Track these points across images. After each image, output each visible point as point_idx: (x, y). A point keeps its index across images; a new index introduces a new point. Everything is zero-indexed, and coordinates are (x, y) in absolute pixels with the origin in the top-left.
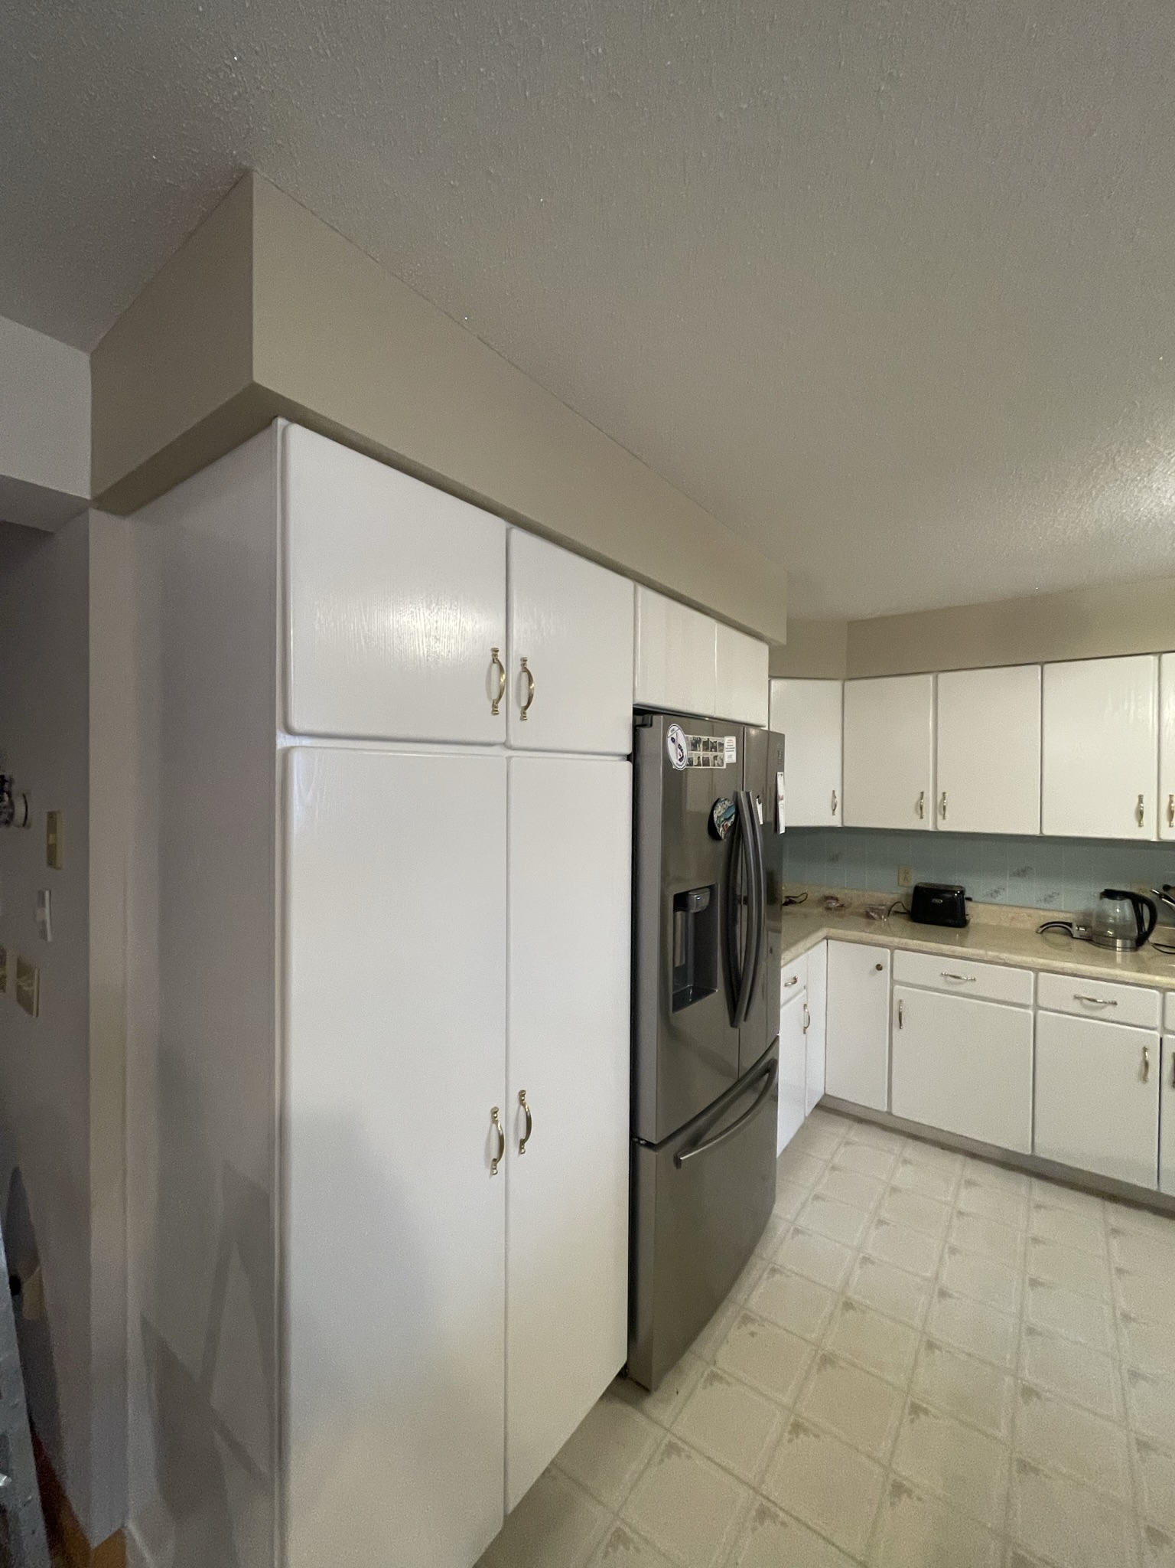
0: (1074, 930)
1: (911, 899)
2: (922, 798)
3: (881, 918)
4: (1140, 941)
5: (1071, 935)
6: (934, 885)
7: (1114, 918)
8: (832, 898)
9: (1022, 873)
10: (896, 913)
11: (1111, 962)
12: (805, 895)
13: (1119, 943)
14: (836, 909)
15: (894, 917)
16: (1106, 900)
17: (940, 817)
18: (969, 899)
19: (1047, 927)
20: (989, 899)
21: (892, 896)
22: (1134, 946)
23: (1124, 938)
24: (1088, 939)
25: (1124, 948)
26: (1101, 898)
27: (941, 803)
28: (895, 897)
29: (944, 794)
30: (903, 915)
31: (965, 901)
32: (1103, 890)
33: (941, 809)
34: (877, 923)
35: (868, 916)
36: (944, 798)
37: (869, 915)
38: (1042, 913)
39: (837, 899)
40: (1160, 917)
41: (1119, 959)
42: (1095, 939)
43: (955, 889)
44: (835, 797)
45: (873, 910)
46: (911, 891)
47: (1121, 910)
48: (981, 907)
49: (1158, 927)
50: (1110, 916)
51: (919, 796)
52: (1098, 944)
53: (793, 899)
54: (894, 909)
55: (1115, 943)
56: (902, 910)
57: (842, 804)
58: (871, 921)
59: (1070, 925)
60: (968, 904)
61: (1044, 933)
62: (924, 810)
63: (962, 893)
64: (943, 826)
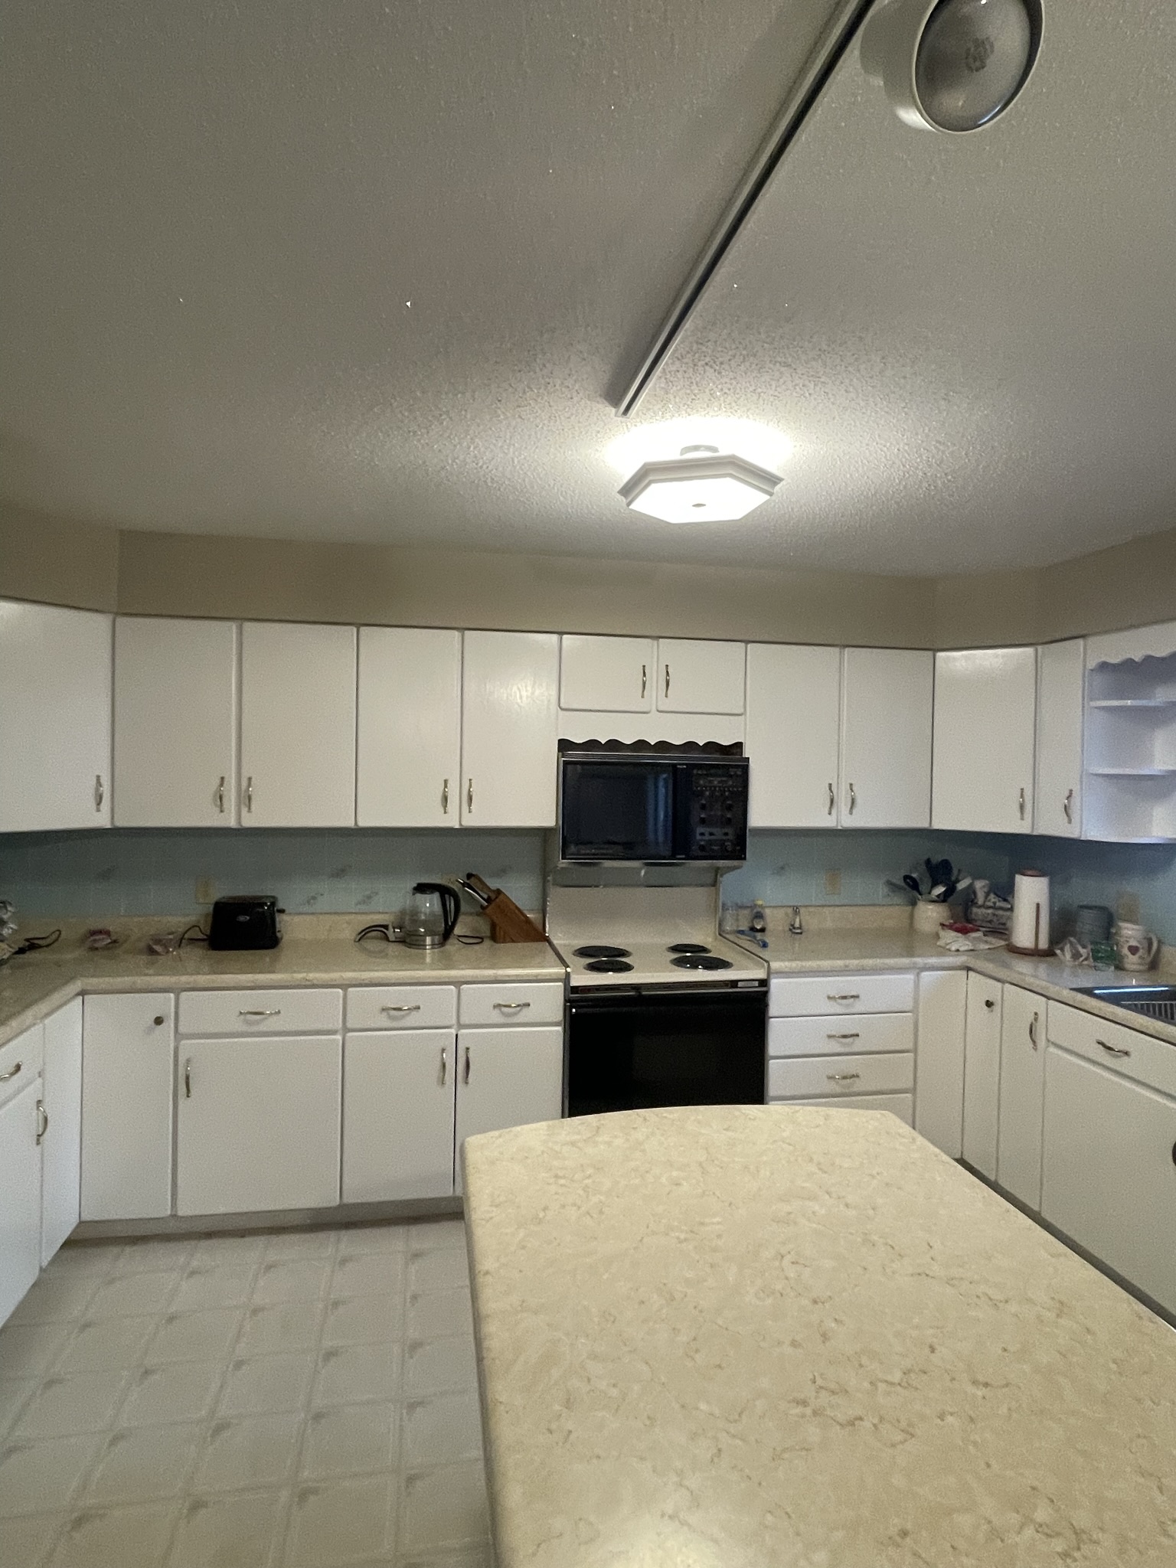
0: (390, 933)
1: (210, 919)
2: (222, 785)
3: (168, 952)
4: (447, 934)
5: (387, 939)
6: (239, 898)
7: (425, 914)
8: (100, 932)
9: (340, 873)
10: (192, 940)
11: (421, 963)
12: (58, 933)
13: (428, 940)
14: (107, 948)
15: (188, 949)
16: (418, 896)
17: (244, 810)
18: (282, 911)
19: (364, 934)
20: (306, 909)
21: (187, 919)
22: (442, 941)
23: (432, 933)
24: (402, 941)
25: (433, 945)
26: (414, 894)
27: (245, 791)
28: (192, 919)
29: (250, 779)
30: (202, 944)
31: (277, 914)
32: (415, 885)
33: (246, 800)
34: (162, 959)
35: (151, 951)
36: (249, 785)
37: (154, 949)
38: (360, 917)
39: (108, 933)
40: (464, 907)
41: (428, 960)
42: (408, 941)
43: (264, 900)
44: (101, 786)
45: (158, 942)
46: (211, 908)
47: (430, 904)
48: (297, 919)
49: (461, 918)
50: (421, 912)
51: (218, 781)
52: (410, 945)
53: (36, 942)
54: (186, 936)
55: (425, 941)
56: (201, 936)
57: (112, 795)
58: (154, 957)
59: (386, 927)
60: (279, 917)
61: (361, 942)
62: (224, 800)
63: (273, 904)
64: (250, 821)
